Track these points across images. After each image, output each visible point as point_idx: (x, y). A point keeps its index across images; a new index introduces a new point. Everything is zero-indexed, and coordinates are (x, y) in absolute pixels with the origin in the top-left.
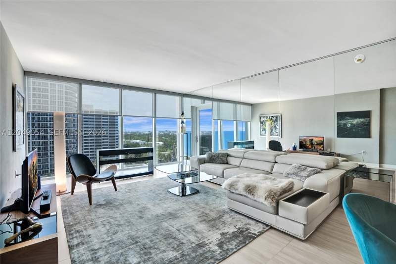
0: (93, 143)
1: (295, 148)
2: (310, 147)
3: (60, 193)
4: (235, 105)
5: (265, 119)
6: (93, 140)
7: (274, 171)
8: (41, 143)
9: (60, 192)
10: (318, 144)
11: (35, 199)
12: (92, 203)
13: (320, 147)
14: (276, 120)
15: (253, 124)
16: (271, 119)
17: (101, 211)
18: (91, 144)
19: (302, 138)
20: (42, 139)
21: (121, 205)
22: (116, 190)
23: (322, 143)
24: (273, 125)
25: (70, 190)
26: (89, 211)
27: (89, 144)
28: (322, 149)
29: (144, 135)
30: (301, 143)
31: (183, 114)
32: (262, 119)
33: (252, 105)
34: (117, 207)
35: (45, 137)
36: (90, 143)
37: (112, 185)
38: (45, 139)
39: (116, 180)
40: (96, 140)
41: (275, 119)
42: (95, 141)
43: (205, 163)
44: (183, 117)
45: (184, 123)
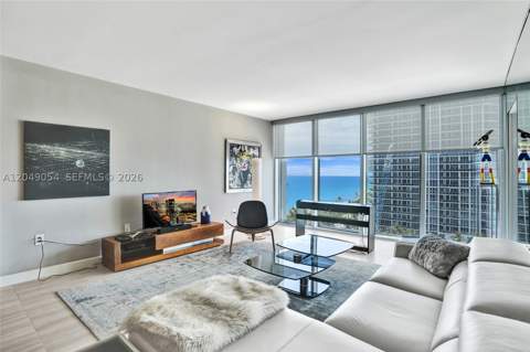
43: (407, 258)
44: (488, 146)
45: (489, 159)
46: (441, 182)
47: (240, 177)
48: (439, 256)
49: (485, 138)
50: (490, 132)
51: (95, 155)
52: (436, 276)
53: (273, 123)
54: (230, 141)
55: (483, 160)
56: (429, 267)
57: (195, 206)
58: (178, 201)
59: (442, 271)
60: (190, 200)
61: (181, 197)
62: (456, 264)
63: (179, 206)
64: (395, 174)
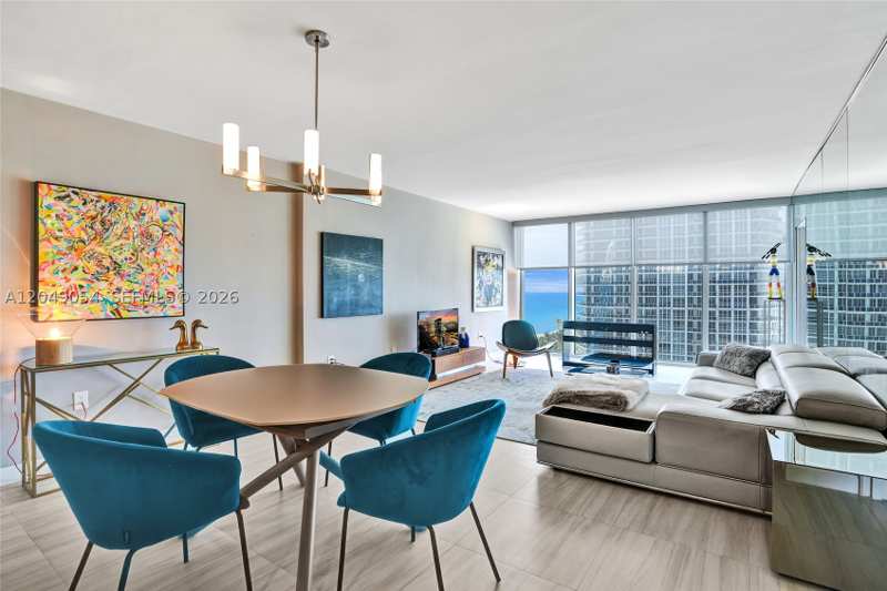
12: (506, 377)
22: (552, 375)
43: (711, 366)
44: (776, 260)
45: (777, 274)
46: (690, 300)
47: (485, 292)
48: (745, 360)
49: (773, 251)
50: (779, 244)
51: (372, 267)
52: (745, 375)
53: (514, 224)
54: (477, 250)
55: (771, 274)
56: (736, 368)
57: (457, 325)
58: (445, 320)
59: (748, 371)
60: (453, 319)
61: (446, 316)
62: (760, 364)
63: (445, 326)
64: (620, 289)
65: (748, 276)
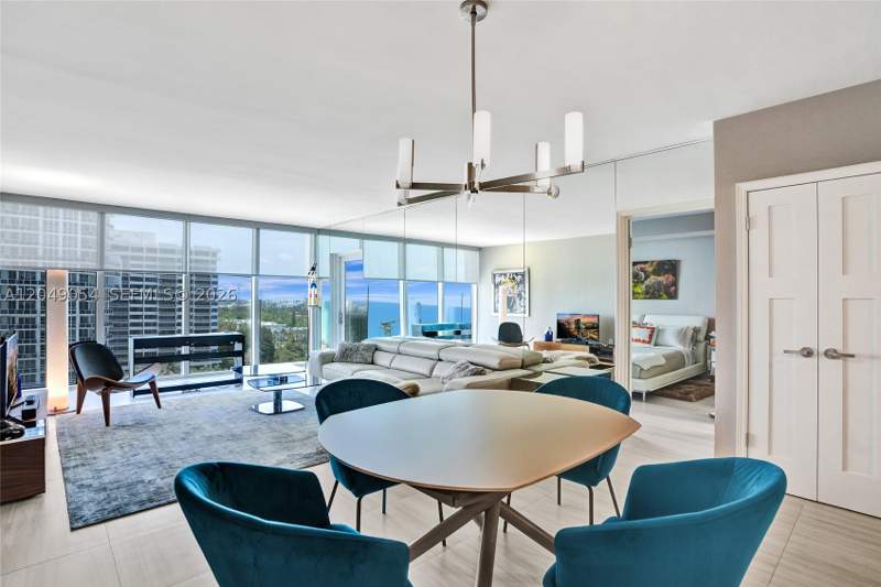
0: (155, 324)
1: (549, 337)
2: (576, 333)
3: (56, 412)
4: (440, 249)
5: (503, 278)
6: (155, 317)
7: (434, 373)
8: (17, 321)
9: (56, 410)
10: (587, 328)
11: (12, 408)
12: (111, 423)
13: (590, 334)
14: (522, 282)
15: (482, 287)
16: (514, 279)
17: (122, 433)
18: (148, 328)
19: (563, 318)
20: (20, 312)
21: (160, 425)
22: (159, 406)
23: (595, 327)
24: (516, 291)
25: (75, 408)
26: (103, 434)
27: (144, 328)
28: (595, 337)
29: (283, 308)
30: (560, 326)
31: (313, 269)
32: (498, 280)
33: (480, 249)
34: (151, 429)
35: (30, 307)
36: (147, 324)
37: (154, 400)
38: (27, 312)
39: (160, 394)
40: (161, 318)
41: (521, 278)
42: (158, 321)
45: (316, 287)
55: (312, 287)
65: (78, 278)
